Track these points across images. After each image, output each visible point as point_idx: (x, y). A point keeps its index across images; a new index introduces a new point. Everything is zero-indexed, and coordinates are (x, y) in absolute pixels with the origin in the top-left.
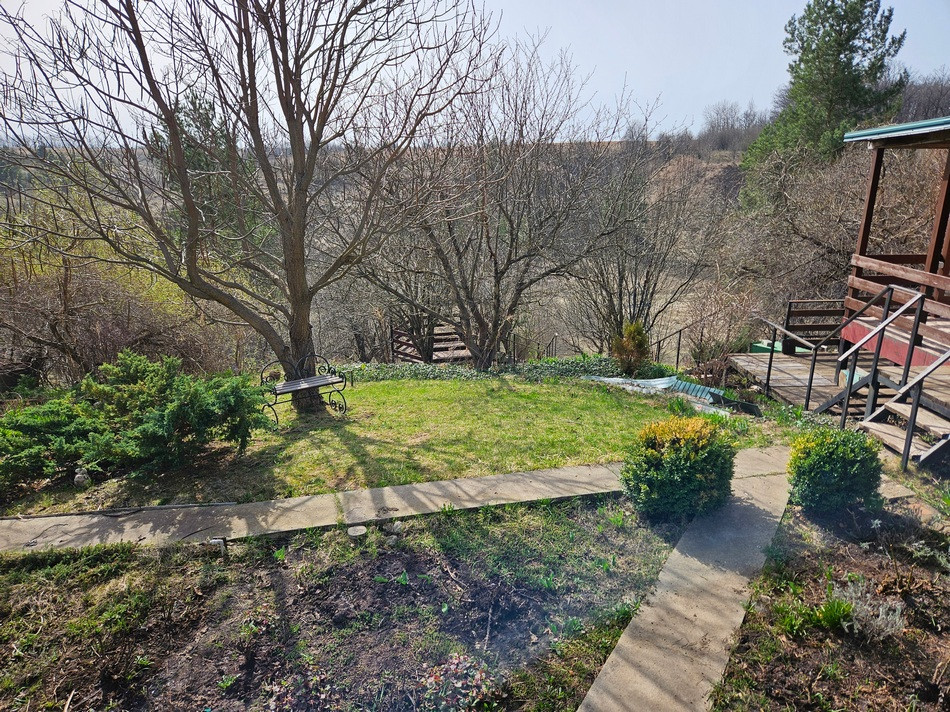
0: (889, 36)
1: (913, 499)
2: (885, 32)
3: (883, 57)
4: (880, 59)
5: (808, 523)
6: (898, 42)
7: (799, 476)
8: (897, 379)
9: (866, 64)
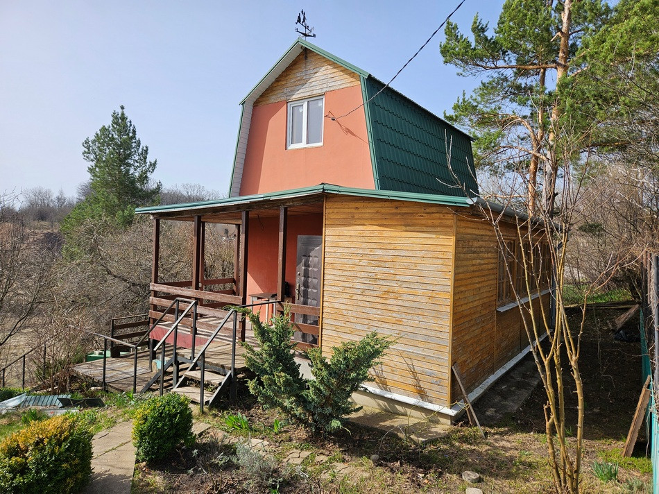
0: (148, 160)
1: (211, 429)
2: (145, 158)
3: (146, 173)
4: (144, 174)
5: (152, 472)
6: (154, 165)
7: (141, 439)
8: (188, 356)
9: (137, 174)
